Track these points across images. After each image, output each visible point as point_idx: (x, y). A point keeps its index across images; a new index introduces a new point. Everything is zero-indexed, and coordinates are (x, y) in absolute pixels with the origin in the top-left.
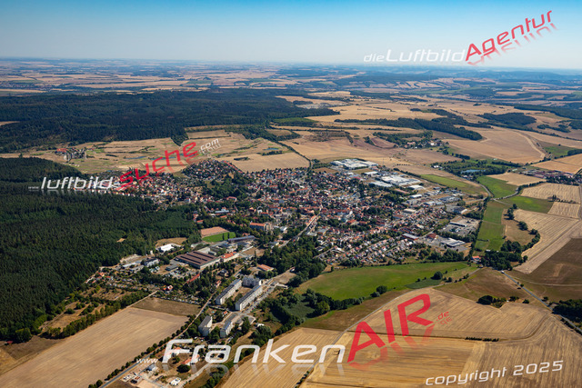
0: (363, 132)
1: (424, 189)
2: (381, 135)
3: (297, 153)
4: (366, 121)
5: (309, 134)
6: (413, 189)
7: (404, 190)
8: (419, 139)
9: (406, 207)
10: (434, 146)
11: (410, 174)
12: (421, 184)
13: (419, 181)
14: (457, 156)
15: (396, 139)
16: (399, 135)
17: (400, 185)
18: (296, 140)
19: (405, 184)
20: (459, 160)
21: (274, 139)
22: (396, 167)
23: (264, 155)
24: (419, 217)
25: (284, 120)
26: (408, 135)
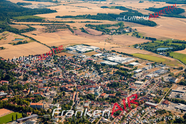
0: (78, 24)
1: (140, 65)
2: (91, 26)
3: (38, 42)
4: (77, 16)
5: (41, 27)
6: (132, 65)
7: (127, 66)
8: (117, 28)
9: (135, 80)
10: (128, 32)
11: (124, 54)
12: (137, 62)
13: (133, 59)
14: (147, 38)
15: (102, 28)
16: (102, 25)
17: (123, 63)
18: (33, 32)
19: (125, 62)
20: (150, 41)
21: (16, 32)
22: (113, 49)
23: (14, 44)
24: (148, 87)
25: (20, 18)
26: (109, 26)
